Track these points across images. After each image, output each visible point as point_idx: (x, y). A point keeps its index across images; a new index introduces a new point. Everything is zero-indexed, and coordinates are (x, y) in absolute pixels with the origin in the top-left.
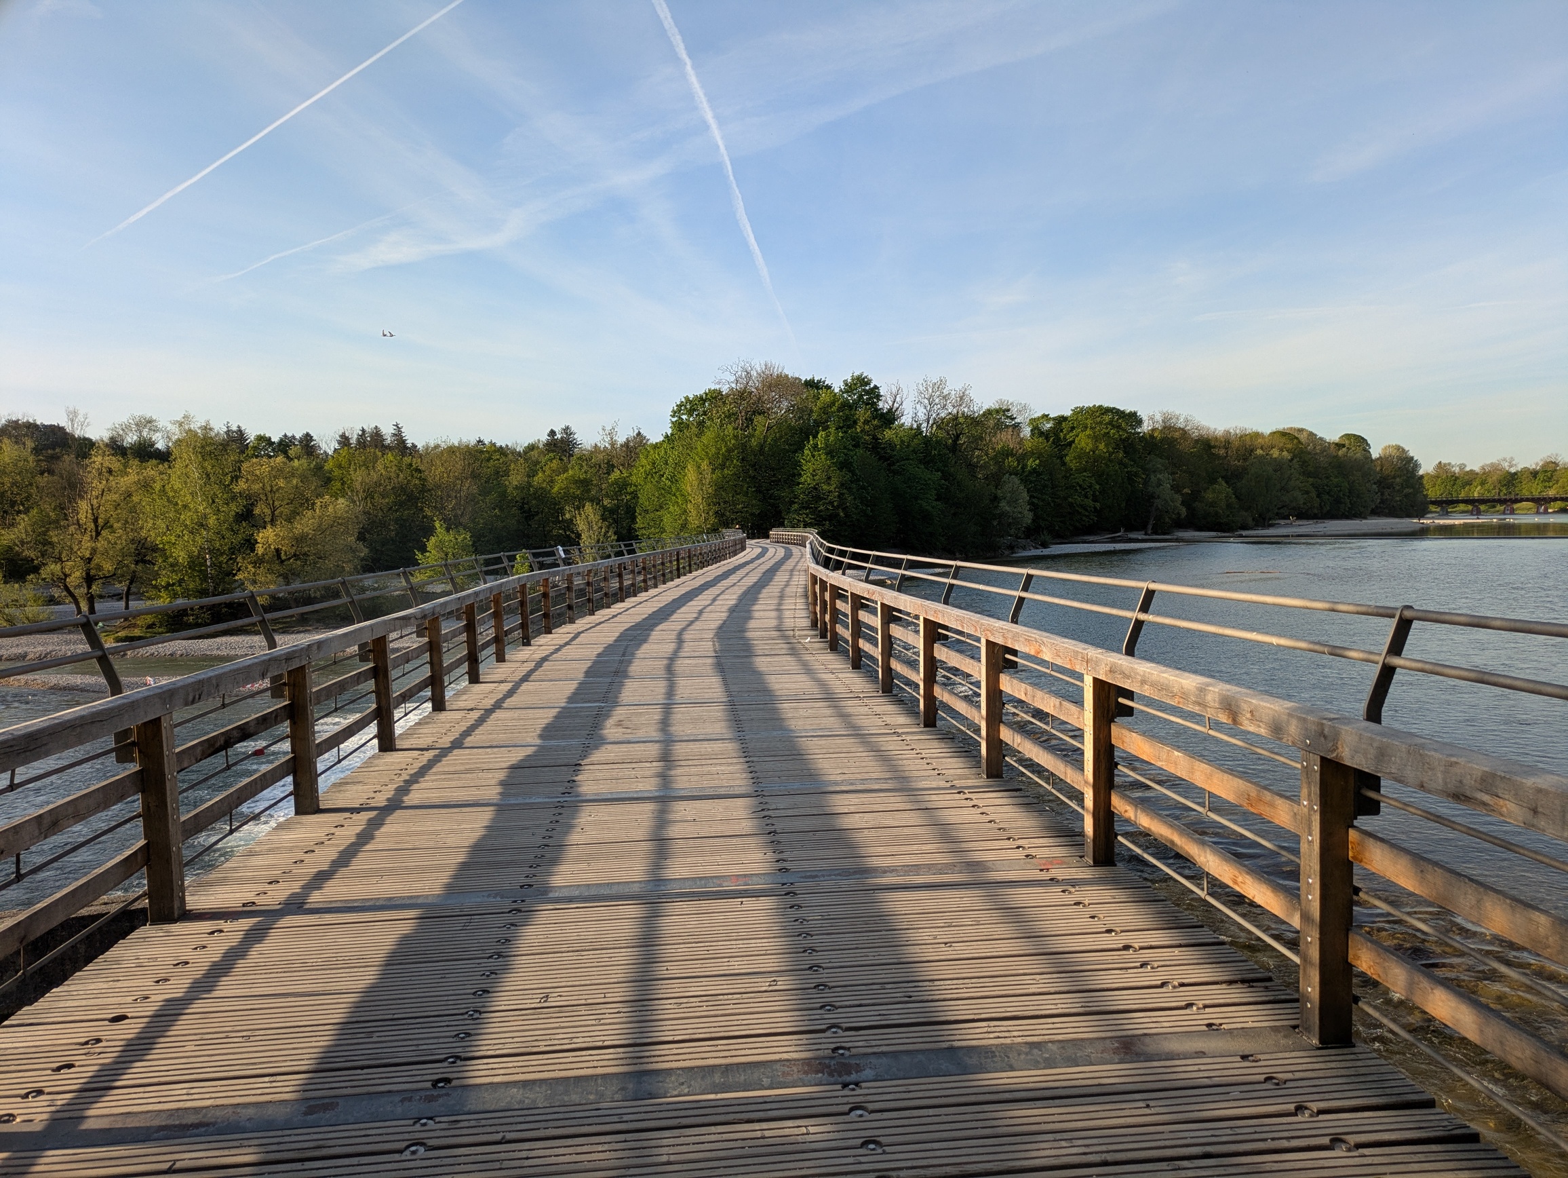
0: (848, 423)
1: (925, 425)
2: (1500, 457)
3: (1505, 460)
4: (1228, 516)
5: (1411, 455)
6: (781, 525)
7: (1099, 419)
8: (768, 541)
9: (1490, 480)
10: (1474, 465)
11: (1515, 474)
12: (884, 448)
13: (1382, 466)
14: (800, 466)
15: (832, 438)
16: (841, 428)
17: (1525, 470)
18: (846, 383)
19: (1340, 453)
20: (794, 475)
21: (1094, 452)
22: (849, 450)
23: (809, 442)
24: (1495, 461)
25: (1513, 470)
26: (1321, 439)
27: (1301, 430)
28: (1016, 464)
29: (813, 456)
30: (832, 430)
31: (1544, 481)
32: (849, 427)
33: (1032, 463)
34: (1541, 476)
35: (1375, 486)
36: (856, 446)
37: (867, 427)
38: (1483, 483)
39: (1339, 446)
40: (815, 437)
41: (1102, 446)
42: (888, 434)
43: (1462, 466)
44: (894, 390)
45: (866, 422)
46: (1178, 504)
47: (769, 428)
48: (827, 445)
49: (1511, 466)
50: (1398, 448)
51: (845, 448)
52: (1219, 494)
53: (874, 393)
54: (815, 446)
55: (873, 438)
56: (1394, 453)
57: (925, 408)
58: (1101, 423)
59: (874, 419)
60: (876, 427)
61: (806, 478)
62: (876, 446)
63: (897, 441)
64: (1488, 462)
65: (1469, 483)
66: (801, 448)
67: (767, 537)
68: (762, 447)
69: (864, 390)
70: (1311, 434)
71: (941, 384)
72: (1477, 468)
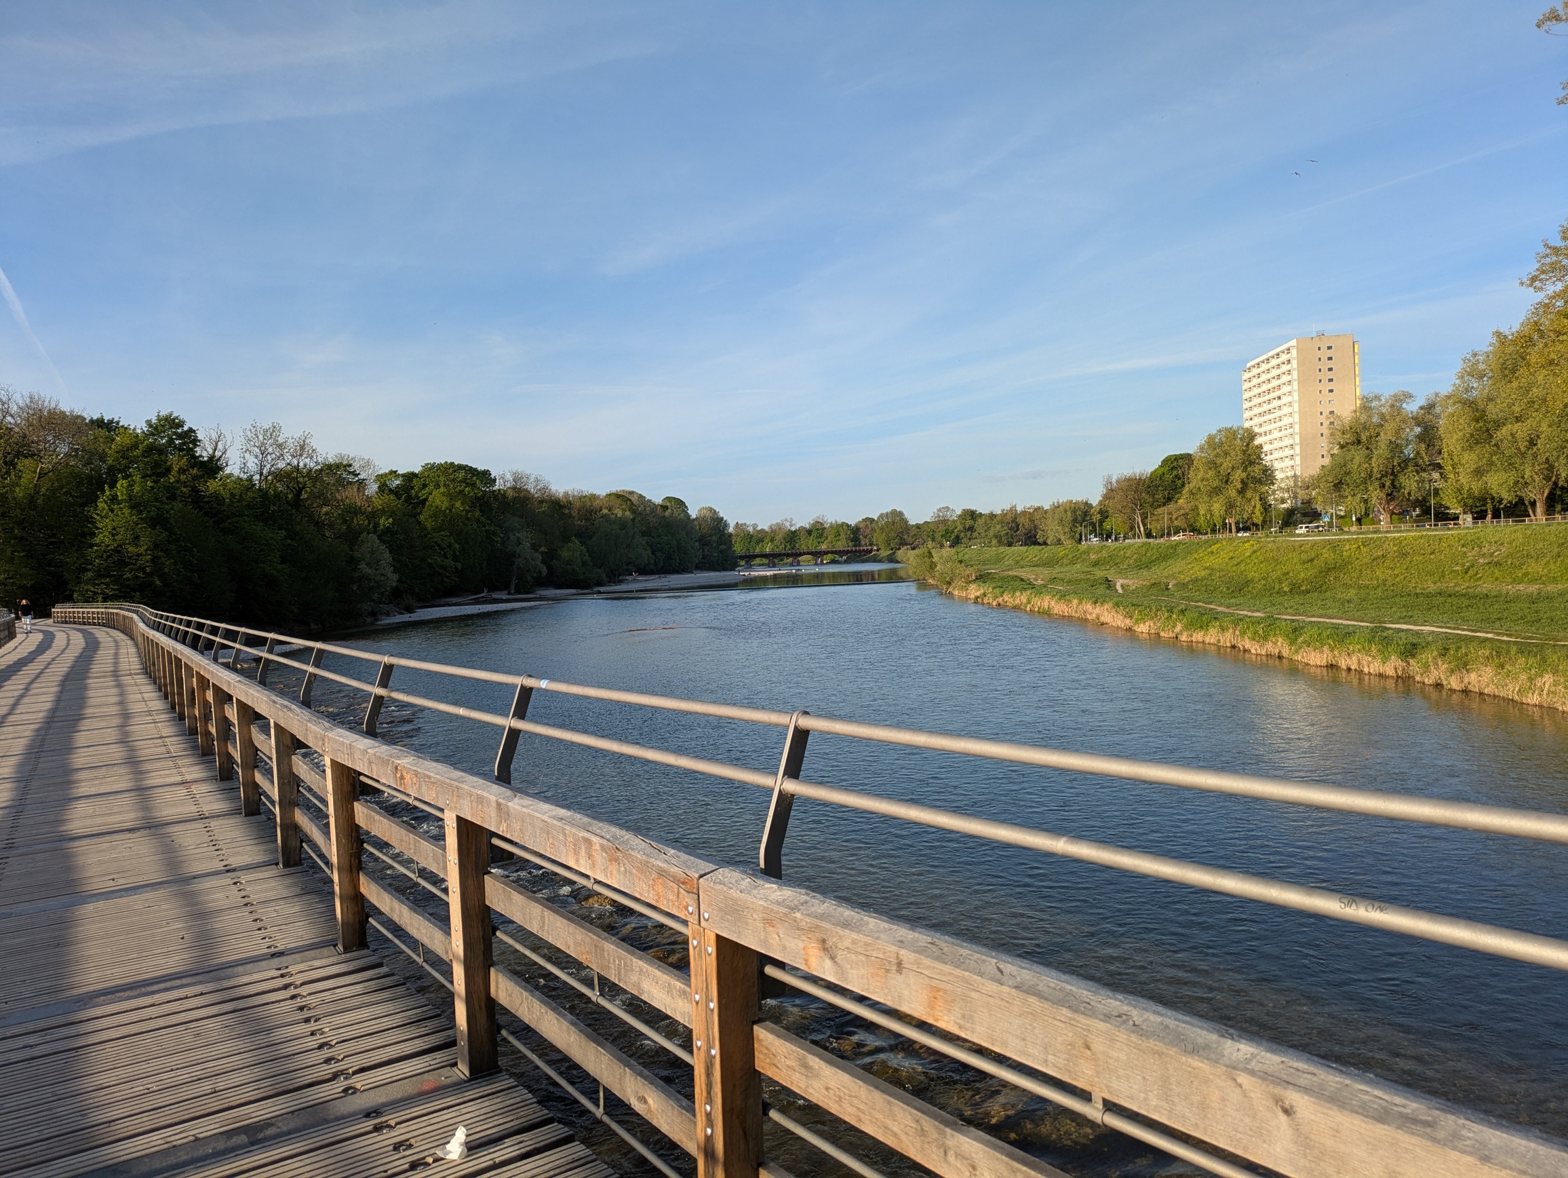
0: (158, 470)
1: (257, 477)
2: (783, 518)
3: (786, 520)
4: (584, 573)
5: (721, 516)
6: (68, 599)
7: (452, 477)
8: (50, 621)
9: (777, 537)
10: (764, 525)
11: (795, 531)
12: (208, 503)
13: (700, 525)
14: (93, 523)
15: (137, 488)
16: (150, 476)
17: (802, 528)
18: (149, 423)
19: (667, 513)
20: (84, 535)
21: (450, 510)
22: (162, 503)
23: (103, 491)
24: (779, 521)
25: (793, 529)
26: (649, 501)
27: (632, 493)
28: (366, 522)
29: (112, 511)
30: (137, 478)
31: (817, 537)
32: (160, 475)
33: (385, 522)
34: (814, 534)
35: (697, 544)
36: (172, 498)
37: (183, 477)
38: (772, 540)
39: (664, 508)
40: (113, 485)
41: (458, 504)
42: (213, 485)
43: (755, 526)
44: (214, 436)
45: (182, 471)
46: (539, 562)
47: (41, 475)
48: (130, 496)
49: (791, 526)
50: (711, 509)
51: (157, 500)
52: (573, 551)
53: (190, 438)
54: (114, 499)
55: (193, 490)
56: (708, 514)
57: (256, 457)
58: (453, 480)
59: (193, 467)
60: (195, 478)
61: (103, 538)
62: (197, 498)
63: (225, 494)
64: (774, 523)
65: (761, 540)
66: (93, 500)
67: (48, 615)
68: (32, 500)
69: (175, 433)
70: (641, 496)
71: (273, 432)
72: (766, 528)
